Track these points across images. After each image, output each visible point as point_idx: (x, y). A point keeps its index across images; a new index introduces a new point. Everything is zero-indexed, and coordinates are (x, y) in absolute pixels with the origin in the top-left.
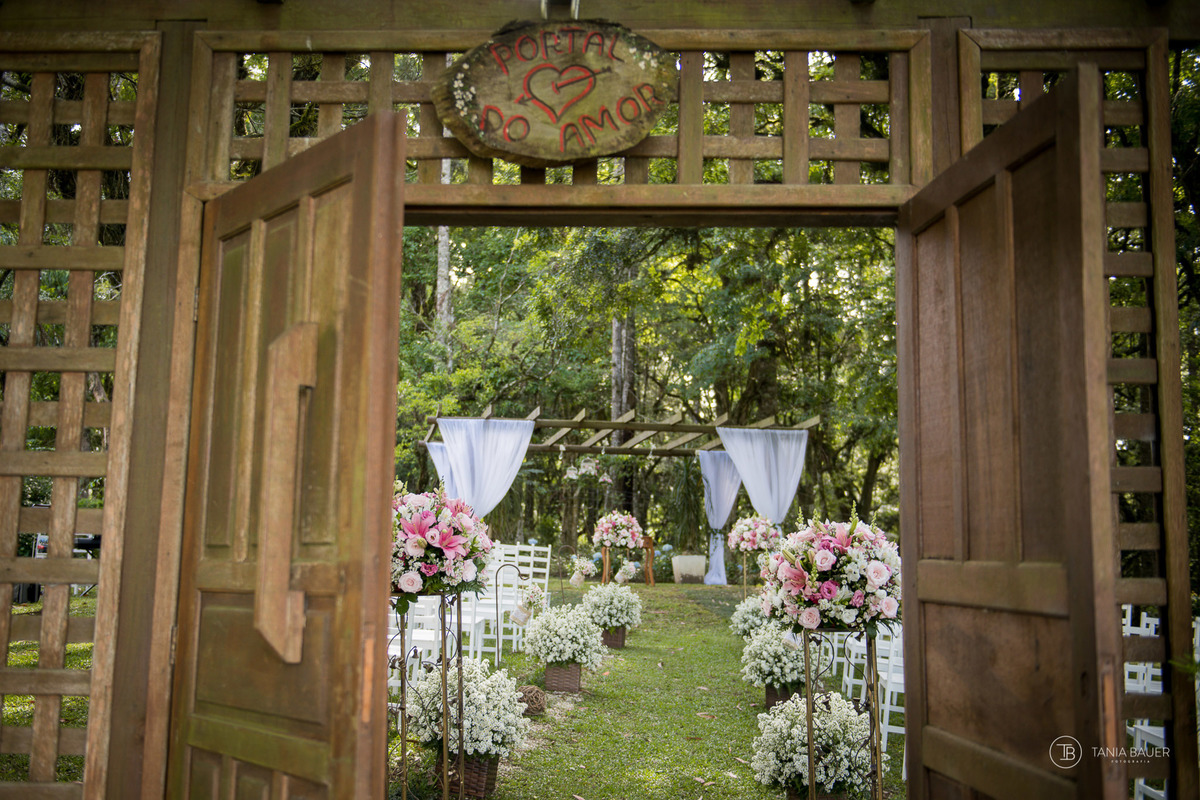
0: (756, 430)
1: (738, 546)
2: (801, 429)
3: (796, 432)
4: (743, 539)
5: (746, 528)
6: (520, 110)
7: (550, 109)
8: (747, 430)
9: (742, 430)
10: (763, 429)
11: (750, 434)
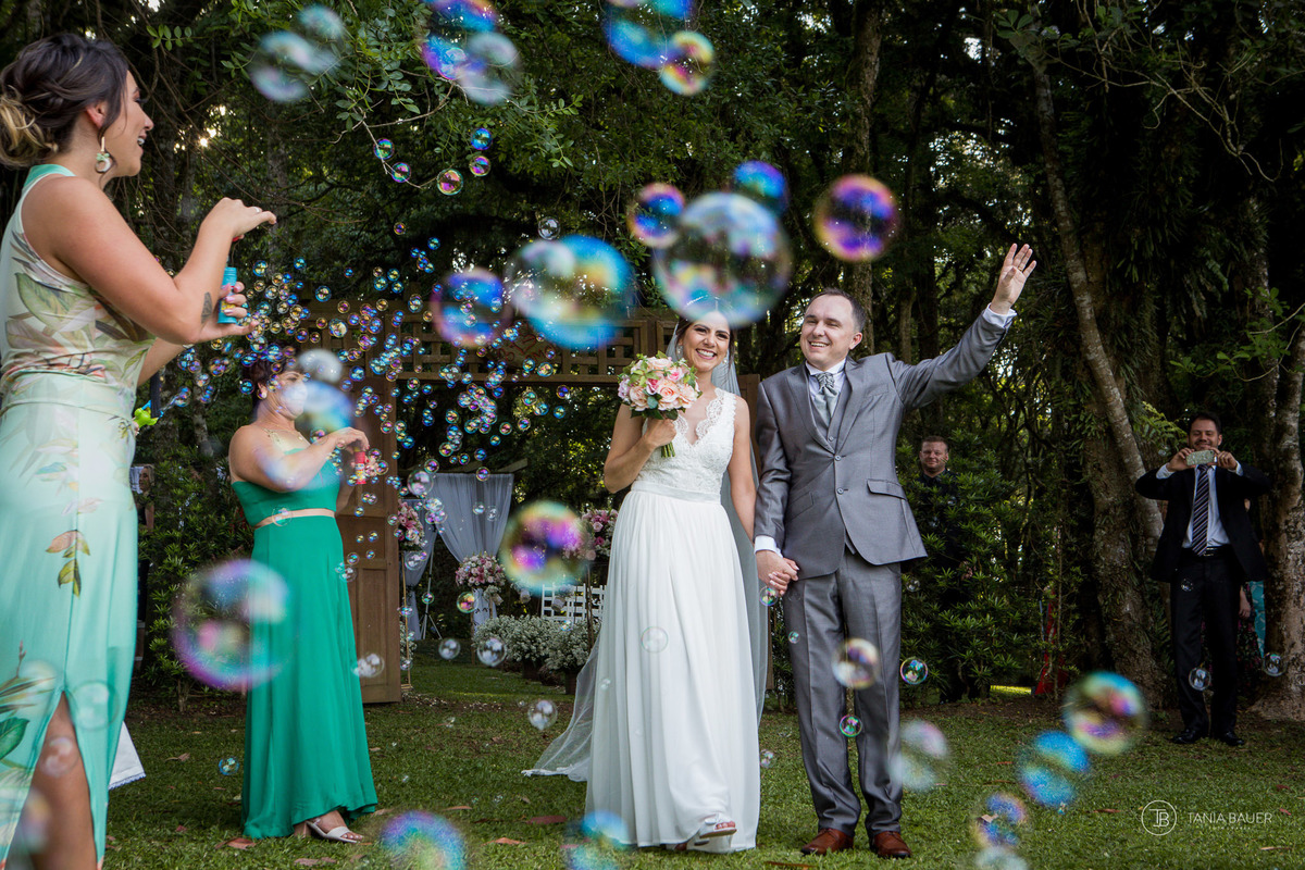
0: (462, 474)
1: (466, 581)
2: (508, 473)
3: (502, 475)
4: (471, 575)
5: (474, 565)
6: (511, 350)
7: (521, 350)
8: (451, 475)
9: (447, 475)
10: (468, 473)
11: (455, 478)
